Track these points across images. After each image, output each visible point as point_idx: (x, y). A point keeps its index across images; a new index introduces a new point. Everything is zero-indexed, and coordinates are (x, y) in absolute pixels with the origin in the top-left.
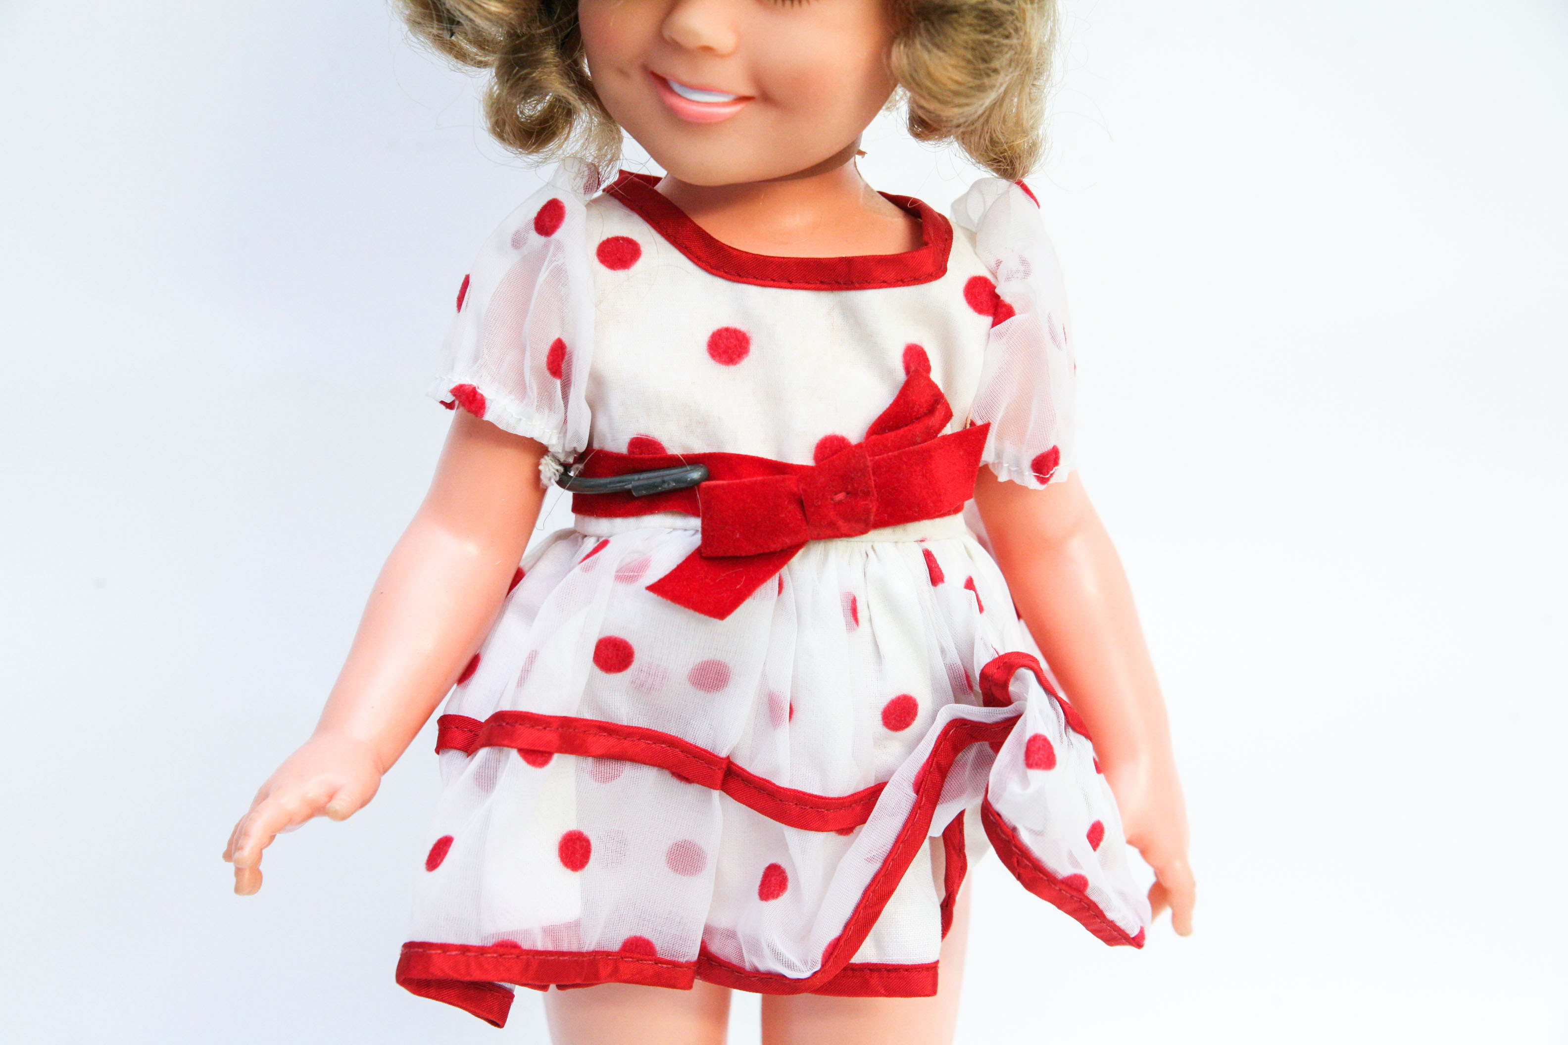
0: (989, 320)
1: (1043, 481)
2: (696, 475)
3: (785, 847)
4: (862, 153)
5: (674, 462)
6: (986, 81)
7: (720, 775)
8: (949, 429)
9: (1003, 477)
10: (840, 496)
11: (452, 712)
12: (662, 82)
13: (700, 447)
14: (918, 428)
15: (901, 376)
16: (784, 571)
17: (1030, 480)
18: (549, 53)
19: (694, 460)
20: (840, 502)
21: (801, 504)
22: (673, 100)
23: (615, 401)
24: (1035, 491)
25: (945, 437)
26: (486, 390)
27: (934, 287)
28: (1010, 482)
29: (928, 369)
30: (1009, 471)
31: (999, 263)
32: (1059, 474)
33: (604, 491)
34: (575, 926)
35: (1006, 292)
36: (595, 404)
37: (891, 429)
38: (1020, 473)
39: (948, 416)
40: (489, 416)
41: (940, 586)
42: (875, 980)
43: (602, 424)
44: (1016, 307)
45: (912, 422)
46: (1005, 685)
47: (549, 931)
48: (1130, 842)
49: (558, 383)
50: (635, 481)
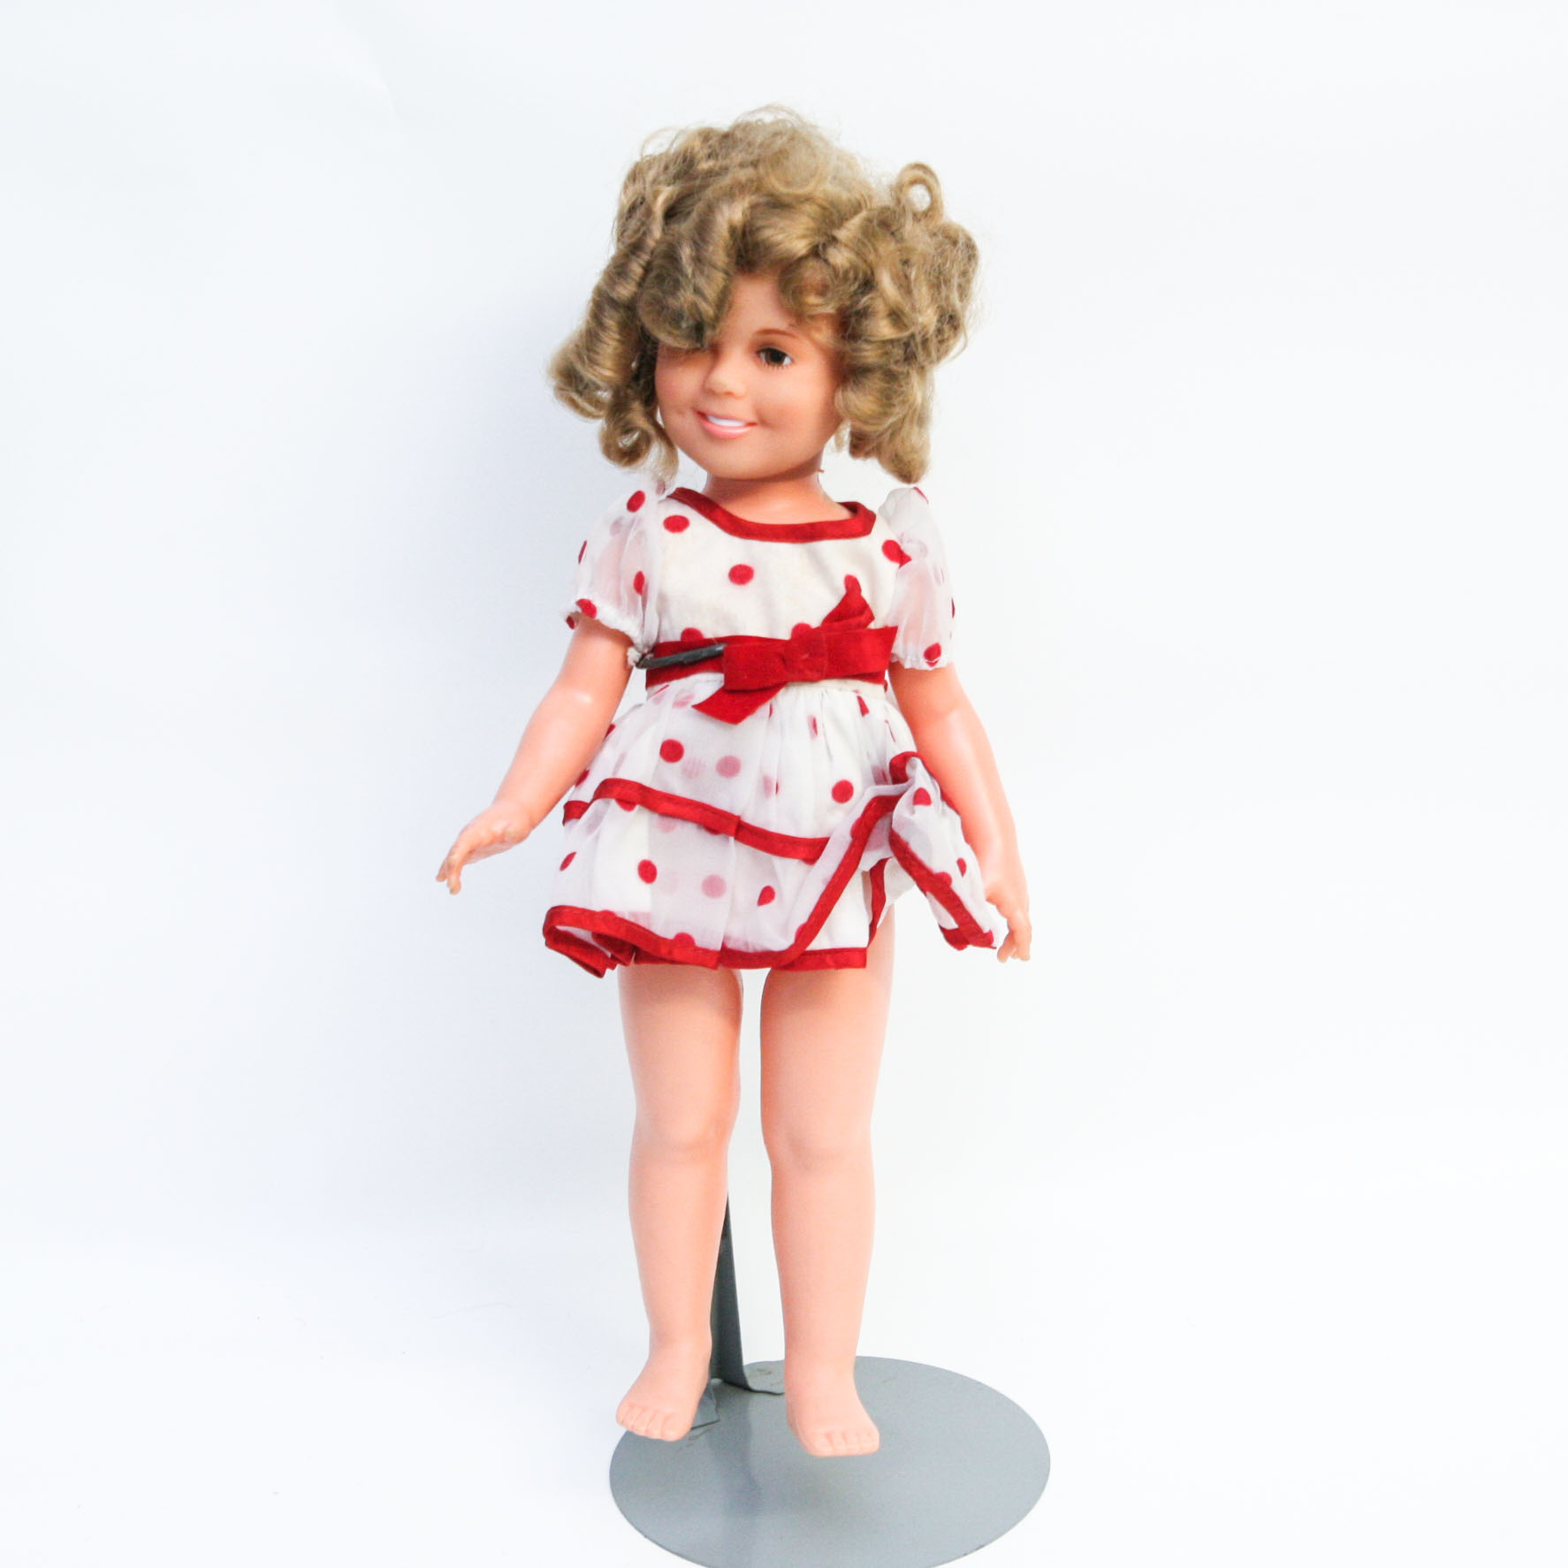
0: (895, 565)
1: (932, 664)
2: (720, 648)
3: (773, 874)
4: (822, 471)
5: (710, 642)
6: (888, 410)
7: (734, 827)
8: (872, 626)
9: (907, 665)
10: (806, 656)
11: (573, 799)
12: (703, 415)
13: (724, 633)
14: (853, 621)
15: (843, 591)
16: (772, 701)
17: (923, 665)
18: (637, 406)
19: (720, 640)
20: (806, 660)
21: (783, 660)
22: (708, 426)
23: (674, 610)
24: (926, 671)
25: (871, 630)
26: (597, 603)
27: (863, 542)
28: (912, 670)
29: (860, 590)
30: (911, 660)
31: (902, 535)
32: (942, 661)
33: (667, 664)
34: (648, 916)
35: (907, 548)
36: (662, 612)
37: (838, 620)
38: (918, 661)
39: (872, 618)
40: (599, 616)
41: (867, 716)
42: (828, 959)
43: (665, 625)
44: (912, 558)
45: (849, 617)
46: (903, 769)
47: (634, 914)
48: (989, 900)
49: (640, 598)
50: (682, 657)
